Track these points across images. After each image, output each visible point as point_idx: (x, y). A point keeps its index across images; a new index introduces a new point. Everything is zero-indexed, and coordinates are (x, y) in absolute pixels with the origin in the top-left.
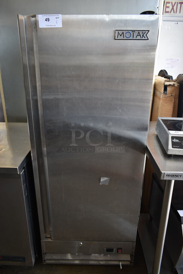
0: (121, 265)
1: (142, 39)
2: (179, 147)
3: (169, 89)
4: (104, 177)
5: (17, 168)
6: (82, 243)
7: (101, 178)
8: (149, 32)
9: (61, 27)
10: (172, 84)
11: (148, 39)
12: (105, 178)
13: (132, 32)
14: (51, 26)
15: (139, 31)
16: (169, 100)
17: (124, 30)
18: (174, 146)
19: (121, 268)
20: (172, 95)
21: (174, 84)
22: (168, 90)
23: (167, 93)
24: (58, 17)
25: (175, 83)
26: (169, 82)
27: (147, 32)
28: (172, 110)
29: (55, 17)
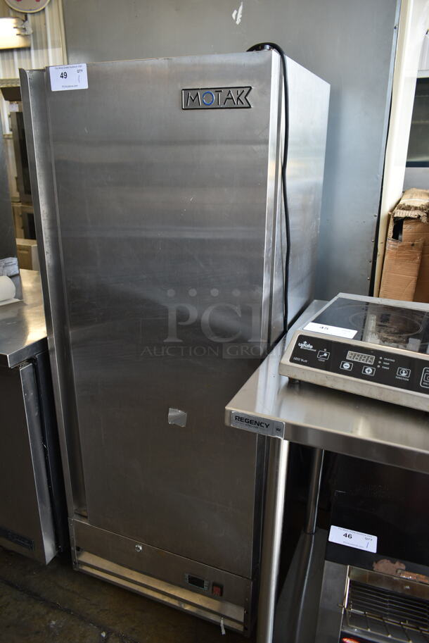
0: (222, 625)
1: (236, 106)
2: (306, 361)
3: (407, 228)
4: (176, 408)
5: (6, 356)
6: (141, 548)
7: (170, 409)
8: (252, 91)
9: (87, 87)
10: (412, 216)
11: (250, 107)
12: (177, 410)
13: (216, 91)
14: (69, 86)
15: (228, 90)
16: (407, 256)
17: (198, 89)
18: (296, 359)
19: (223, 632)
20: (413, 245)
21: (419, 216)
22: (404, 230)
23: (403, 239)
24: (81, 68)
25: (422, 214)
26: (408, 212)
27: (246, 90)
28: (413, 284)
29: (76, 69)
